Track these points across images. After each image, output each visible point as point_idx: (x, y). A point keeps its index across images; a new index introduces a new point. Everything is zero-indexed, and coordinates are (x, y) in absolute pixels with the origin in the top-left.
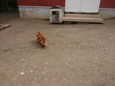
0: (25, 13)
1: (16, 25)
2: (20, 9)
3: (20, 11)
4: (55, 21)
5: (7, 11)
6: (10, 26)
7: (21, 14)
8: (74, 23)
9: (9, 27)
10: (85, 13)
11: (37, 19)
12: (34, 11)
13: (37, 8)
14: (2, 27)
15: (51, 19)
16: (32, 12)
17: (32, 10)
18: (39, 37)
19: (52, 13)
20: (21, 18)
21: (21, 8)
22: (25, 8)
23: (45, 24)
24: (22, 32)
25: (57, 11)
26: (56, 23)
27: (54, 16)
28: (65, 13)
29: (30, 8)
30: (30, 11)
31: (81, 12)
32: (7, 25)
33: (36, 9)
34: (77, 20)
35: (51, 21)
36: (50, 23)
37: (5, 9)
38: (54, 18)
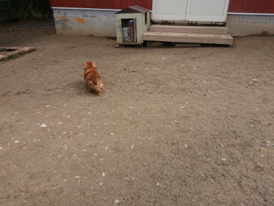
0: (67, 23)
1: (46, 47)
2: (55, 14)
3: (56, 19)
4: (129, 41)
5: (30, 18)
6: (35, 50)
7: (58, 27)
8: (168, 45)
9: (30, 51)
10: (196, 24)
11: (92, 36)
12: (85, 18)
13: (93, 12)
14: (16, 52)
15: (119, 35)
16: (82, 21)
17: (80, 16)
18: (87, 71)
19: (121, 24)
20: (58, 32)
21: (59, 13)
22: (67, 12)
23: (108, 46)
24: (56, 62)
25: (132, 19)
26: (131, 45)
27: (126, 29)
28: (153, 23)
29: (77, 12)
30: (78, 19)
31: (187, 20)
32: (27, 49)
33: (89, 14)
34: (173, 37)
35: (119, 41)
36: (117, 46)
37: (27, 15)
38: (126, 35)
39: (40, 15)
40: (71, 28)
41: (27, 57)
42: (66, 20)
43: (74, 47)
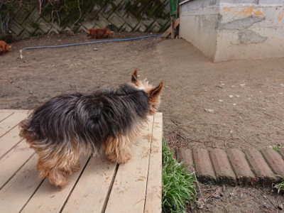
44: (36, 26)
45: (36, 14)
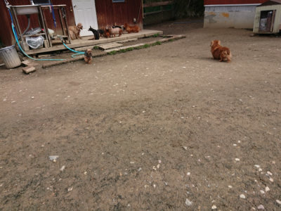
0: (214, 18)
1: (193, 36)
2: (206, 11)
3: (206, 15)
4: (264, 30)
5: (185, 17)
6: (185, 37)
7: (206, 21)
9: (182, 38)
11: (233, 28)
12: (230, 13)
13: (238, 8)
15: (256, 25)
16: (226, 15)
17: (226, 11)
19: (259, 15)
20: (204, 26)
21: (209, 10)
22: (216, 8)
23: (244, 35)
25: (272, 11)
26: (266, 34)
27: (264, 20)
29: (224, 8)
30: (223, 14)
32: (180, 36)
33: (234, 9)
35: (256, 30)
36: (253, 35)
37: (183, 14)
38: (263, 25)
39: (193, 14)
40: (216, 22)
41: (179, 41)
42: (214, 15)
43: (213, 36)
44: (186, 13)
45: (188, 6)
